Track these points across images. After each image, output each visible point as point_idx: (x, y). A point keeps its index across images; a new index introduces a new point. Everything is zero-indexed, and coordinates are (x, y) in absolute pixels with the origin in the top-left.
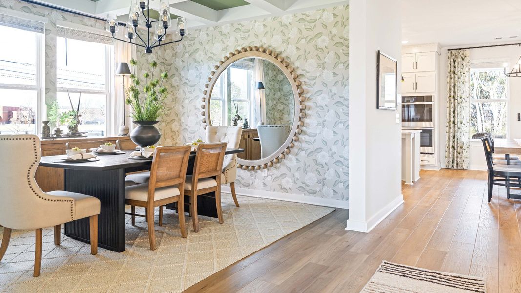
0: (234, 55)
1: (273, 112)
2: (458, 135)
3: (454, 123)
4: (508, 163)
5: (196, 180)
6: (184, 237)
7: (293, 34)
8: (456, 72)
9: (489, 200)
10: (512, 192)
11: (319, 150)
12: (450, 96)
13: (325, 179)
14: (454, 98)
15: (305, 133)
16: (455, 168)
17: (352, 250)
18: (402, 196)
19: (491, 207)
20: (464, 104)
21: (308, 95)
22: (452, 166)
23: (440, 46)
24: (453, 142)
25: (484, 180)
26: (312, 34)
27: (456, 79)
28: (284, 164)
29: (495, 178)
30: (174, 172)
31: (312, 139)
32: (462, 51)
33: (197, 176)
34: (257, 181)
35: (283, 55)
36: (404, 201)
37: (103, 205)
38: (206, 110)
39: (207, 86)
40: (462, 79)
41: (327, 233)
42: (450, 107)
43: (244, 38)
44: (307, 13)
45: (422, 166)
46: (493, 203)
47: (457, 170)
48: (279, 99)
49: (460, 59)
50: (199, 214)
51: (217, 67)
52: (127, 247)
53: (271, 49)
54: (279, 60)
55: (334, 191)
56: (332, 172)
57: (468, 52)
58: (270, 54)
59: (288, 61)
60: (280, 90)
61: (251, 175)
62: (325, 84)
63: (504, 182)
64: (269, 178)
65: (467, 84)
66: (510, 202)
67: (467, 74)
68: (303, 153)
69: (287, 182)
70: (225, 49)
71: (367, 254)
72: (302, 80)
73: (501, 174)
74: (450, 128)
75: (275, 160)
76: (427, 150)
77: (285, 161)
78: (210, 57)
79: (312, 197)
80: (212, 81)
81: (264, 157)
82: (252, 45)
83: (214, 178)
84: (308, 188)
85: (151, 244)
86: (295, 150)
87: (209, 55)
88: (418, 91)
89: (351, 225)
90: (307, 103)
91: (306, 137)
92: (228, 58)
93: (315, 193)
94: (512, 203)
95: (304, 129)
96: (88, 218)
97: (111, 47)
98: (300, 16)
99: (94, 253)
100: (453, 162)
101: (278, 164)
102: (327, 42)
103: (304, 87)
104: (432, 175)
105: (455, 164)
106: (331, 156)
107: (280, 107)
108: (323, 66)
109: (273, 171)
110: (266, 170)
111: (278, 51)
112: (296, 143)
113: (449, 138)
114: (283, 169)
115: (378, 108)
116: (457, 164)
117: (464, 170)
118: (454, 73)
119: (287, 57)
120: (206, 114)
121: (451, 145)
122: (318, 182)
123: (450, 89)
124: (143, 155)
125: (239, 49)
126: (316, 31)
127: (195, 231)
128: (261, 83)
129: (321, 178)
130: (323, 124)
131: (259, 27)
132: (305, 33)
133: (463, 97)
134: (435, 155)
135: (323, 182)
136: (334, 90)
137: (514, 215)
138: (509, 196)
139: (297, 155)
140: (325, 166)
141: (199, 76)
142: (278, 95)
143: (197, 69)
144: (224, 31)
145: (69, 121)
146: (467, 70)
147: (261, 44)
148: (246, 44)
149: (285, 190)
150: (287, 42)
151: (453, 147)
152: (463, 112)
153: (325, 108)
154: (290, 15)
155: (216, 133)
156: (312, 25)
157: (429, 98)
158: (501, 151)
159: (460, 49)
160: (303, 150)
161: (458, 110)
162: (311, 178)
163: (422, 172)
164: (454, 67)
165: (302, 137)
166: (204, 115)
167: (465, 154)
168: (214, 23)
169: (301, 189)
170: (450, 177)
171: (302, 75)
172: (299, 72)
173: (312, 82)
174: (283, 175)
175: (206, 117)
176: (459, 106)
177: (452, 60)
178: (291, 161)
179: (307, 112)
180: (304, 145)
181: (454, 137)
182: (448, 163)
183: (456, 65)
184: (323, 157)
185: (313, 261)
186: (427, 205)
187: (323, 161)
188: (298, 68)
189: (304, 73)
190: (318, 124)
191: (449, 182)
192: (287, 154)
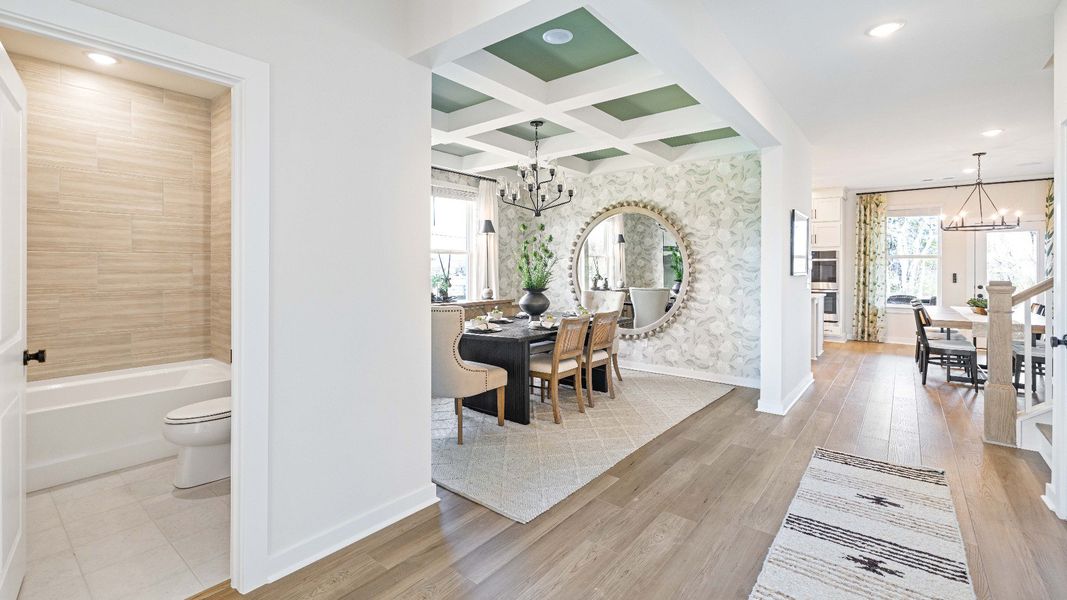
0: (608, 210)
1: (632, 268)
2: (870, 299)
3: (864, 284)
4: (949, 338)
5: (591, 351)
6: (582, 411)
7: (680, 187)
8: (868, 221)
9: (924, 383)
10: (954, 373)
11: (712, 319)
12: (859, 251)
13: (720, 352)
14: (865, 253)
15: (695, 300)
16: (866, 339)
17: (774, 433)
18: (812, 375)
19: (928, 391)
20: (878, 261)
21: (699, 257)
22: (863, 338)
23: (847, 190)
24: (864, 307)
25: (909, 356)
26: (704, 187)
27: (868, 230)
28: (669, 334)
29: (931, 356)
30: (573, 344)
31: (704, 306)
32: (876, 196)
33: (593, 348)
34: (635, 352)
35: (668, 211)
36: (813, 380)
37: (509, 376)
38: (573, 271)
39: (575, 244)
40: (876, 230)
41: (737, 414)
42: (859, 265)
43: (620, 192)
44: (699, 164)
45: (825, 337)
46: (930, 386)
47: (869, 341)
48: (639, 254)
49: (873, 206)
50: (594, 389)
51: (588, 224)
52: (531, 420)
53: (653, 203)
54: (664, 216)
55: (731, 366)
56: (728, 344)
57: (883, 197)
58: (652, 210)
59: (675, 217)
60: (641, 243)
61: (629, 345)
62: (720, 245)
63: (939, 361)
64: (650, 349)
65: (882, 236)
66: (953, 385)
67: (882, 224)
68: (692, 323)
69: (673, 354)
70: (597, 203)
71: (794, 438)
72: (692, 239)
73: (940, 351)
74: (859, 290)
75: (658, 329)
76: (830, 317)
77: (669, 330)
78: (578, 212)
79: (704, 372)
80: (582, 239)
81: (637, 327)
82: (631, 199)
83: (605, 349)
84: (698, 362)
85: (556, 417)
86: (682, 319)
87: (577, 209)
88: (818, 244)
89: (763, 406)
90: (698, 266)
91: (696, 303)
92: (600, 214)
93: (707, 368)
94: (955, 387)
95: (693, 295)
96: (495, 390)
97: (473, 204)
98: (689, 167)
99: (501, 424)
100: (863, 332)
101: (662, 334)
102: (723, 196)
103: (694, 248)
104: (838, 349)
105: (866, 336)
106: (728, 326)
107: (641, 262)
108: (717, 224)
109: (655, 341)
110: (646, 340)
111: (662, 206)
112: (684, 311)
113: (858, 303)
114: (667, 339)
115: (792, 274)
116: (869, 335)
117: (878, 342)
118: (865, 222)
119: (673, 213)
120: (574, 275)
121: (861, 312)
122: (712, 355)
123: (860, 243)
124: (544, 325)
125: (614, 203)
126: (709, 184)
127: (591, 405)
128: (621, 236)
129: (715, 351)
130: (717, 290)
131: (638, 180)
132: (696, 186)
133: (878, 252)
134: (840, 324)
135: (717, 355)
136: (732, 251)
137: (961, 402)
138: (950, 378)
139: (684, 323)
140: (719, 337)
141: (565, 233)
142: (638, 249)
143: (562, 226)
144: (596, 182)
145: (439, 285)
146: (883, 218)
147: (640, 198)
148: (622, 198)
149: (670, 364)
150: (672, 196)
151: (863, 314)
152: (877, 271)
153: (720, 271)
154: (677, 166)
155: (593, 298)
156: (704, 177)
157: (833, 254)
158: (940, 323)
159: (874, 193)
160: (692, 319)
161: (871, 268)
162: (702, 351)
163: (825, 344)
164: (865, 215)
165: (691, 304)
166: (571, 277)
167: (879, 323)
168: (585, 175)
169: (689, 362)
170: (863, 352)
171: (691, 234)
172: (688, 230)
173: (704, 242)
174: (667, 346)
175: (574, 279)
176: (872, 263)
177: (862, 207)
178: (678, 330)
179: (697, 275)
180: (694, 313)
181: (864, 302)
182: (857, 333)
183: (868, 214)
184: (718, 327)
185: (736, 443)
186: (844, 385)
187: (717, 332)
188: (686, 225)
189: (694, 231)
190: (712, 290)
191: (863, 358)
192: (673, 322)
